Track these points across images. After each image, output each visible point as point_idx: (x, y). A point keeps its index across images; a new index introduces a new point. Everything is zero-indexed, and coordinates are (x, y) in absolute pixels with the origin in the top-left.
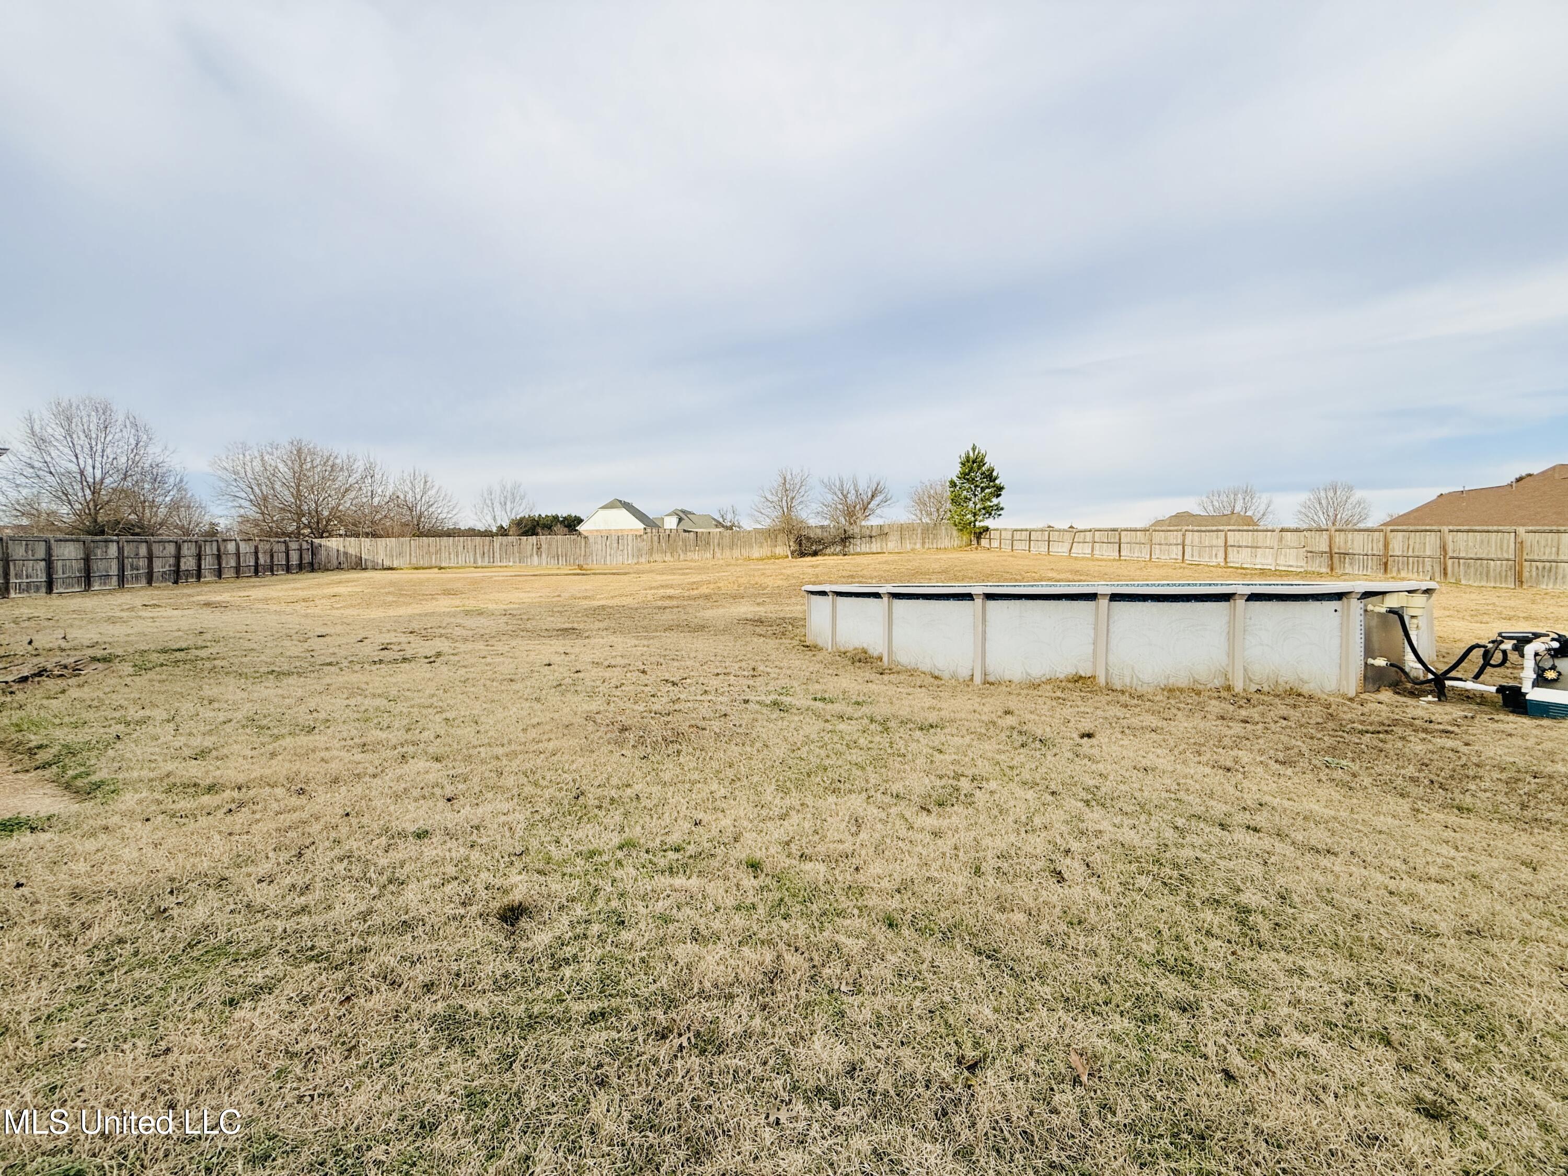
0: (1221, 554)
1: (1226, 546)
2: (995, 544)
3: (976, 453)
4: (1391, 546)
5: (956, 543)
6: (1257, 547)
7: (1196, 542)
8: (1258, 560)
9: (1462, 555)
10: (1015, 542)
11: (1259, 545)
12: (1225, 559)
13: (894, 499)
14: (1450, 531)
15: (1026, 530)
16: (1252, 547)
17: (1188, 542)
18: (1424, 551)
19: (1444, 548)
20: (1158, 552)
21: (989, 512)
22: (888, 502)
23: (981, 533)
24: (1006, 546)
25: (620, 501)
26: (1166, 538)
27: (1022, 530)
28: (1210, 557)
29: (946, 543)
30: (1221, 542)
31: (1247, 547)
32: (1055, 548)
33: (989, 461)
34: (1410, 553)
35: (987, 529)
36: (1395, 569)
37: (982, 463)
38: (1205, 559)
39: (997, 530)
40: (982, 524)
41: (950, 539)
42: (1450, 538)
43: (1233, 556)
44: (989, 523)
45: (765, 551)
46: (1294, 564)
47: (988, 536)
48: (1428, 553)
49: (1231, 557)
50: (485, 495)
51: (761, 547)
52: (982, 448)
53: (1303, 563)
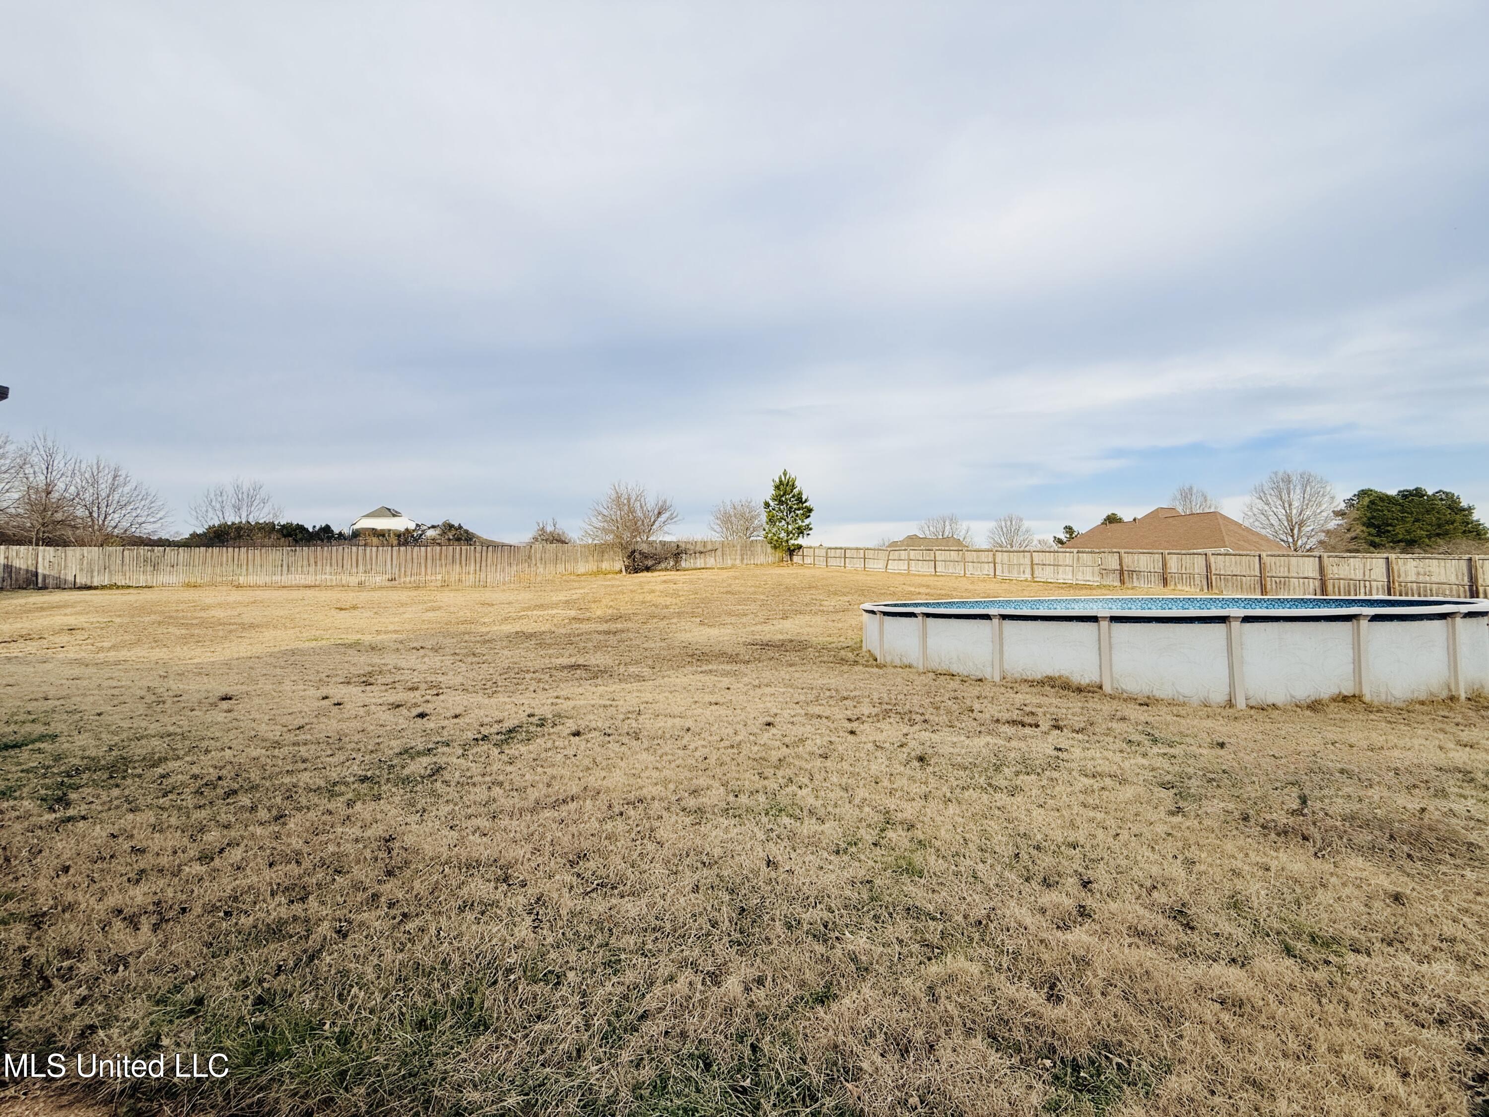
0: (1028, 570)
1: (1032, 564)
2: (808, 560)
3: (787, 477)
4: (1168, 566)
5: (770, 559)
6: (1058, 565)
7: (1006, 561)
8: (1060, 576)
9: (1222, 572)
10: (829, 559)
11: (1060, 563)
12: (1032, 575)
13: (679, 517)
14: (1213, 554)
15: (841, 548)
16: (1054, 565)
17: (998, 560)
18: (1194, 569)
19: (1208, 567)
20: (971, 568)
21: (801, 531)
22: (675, 520)
23: (794, 550)
24: (821, 562)
25: (389, 510)
26: (978, 557)
27: (836, 548)
28: (1019, 573)
29: (761, 559)
30: (1027, 561)
31: (1049, 565)
32: (870, 564)
33: (800, 485)
34: (1184, 571)
35: (800, 547)
36: (1173, 583)
37: (793, 487)
38: (1014, 575)
39: (810, 548)
40: (796, 542)
41: (766, 556)
42: (1212, 559)
43: (1038, 572)
44: (800, 541)
45: (592, 566)
46: (1091, 579)
47: (800, 553)
48: (1196, 571)
49: (1036, 574)
50: (212, 496)
51: (587, 562)
52: (792, 473)
53: (1098, 579)
